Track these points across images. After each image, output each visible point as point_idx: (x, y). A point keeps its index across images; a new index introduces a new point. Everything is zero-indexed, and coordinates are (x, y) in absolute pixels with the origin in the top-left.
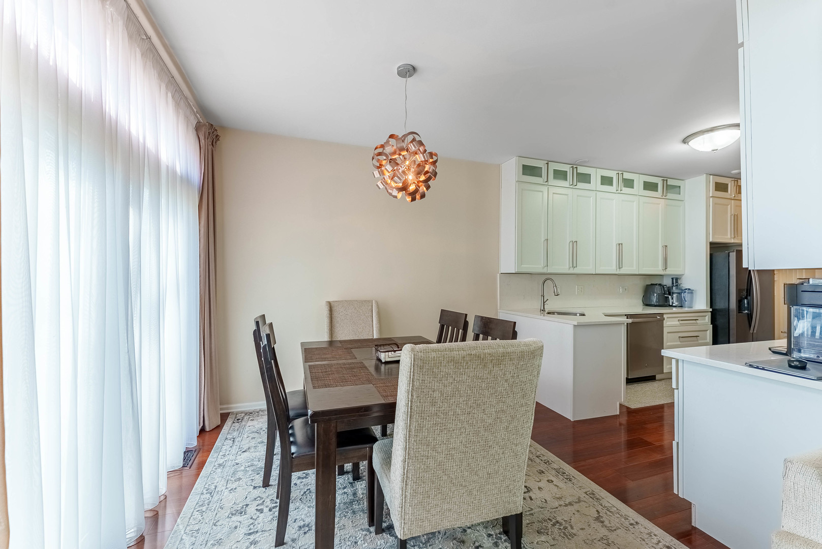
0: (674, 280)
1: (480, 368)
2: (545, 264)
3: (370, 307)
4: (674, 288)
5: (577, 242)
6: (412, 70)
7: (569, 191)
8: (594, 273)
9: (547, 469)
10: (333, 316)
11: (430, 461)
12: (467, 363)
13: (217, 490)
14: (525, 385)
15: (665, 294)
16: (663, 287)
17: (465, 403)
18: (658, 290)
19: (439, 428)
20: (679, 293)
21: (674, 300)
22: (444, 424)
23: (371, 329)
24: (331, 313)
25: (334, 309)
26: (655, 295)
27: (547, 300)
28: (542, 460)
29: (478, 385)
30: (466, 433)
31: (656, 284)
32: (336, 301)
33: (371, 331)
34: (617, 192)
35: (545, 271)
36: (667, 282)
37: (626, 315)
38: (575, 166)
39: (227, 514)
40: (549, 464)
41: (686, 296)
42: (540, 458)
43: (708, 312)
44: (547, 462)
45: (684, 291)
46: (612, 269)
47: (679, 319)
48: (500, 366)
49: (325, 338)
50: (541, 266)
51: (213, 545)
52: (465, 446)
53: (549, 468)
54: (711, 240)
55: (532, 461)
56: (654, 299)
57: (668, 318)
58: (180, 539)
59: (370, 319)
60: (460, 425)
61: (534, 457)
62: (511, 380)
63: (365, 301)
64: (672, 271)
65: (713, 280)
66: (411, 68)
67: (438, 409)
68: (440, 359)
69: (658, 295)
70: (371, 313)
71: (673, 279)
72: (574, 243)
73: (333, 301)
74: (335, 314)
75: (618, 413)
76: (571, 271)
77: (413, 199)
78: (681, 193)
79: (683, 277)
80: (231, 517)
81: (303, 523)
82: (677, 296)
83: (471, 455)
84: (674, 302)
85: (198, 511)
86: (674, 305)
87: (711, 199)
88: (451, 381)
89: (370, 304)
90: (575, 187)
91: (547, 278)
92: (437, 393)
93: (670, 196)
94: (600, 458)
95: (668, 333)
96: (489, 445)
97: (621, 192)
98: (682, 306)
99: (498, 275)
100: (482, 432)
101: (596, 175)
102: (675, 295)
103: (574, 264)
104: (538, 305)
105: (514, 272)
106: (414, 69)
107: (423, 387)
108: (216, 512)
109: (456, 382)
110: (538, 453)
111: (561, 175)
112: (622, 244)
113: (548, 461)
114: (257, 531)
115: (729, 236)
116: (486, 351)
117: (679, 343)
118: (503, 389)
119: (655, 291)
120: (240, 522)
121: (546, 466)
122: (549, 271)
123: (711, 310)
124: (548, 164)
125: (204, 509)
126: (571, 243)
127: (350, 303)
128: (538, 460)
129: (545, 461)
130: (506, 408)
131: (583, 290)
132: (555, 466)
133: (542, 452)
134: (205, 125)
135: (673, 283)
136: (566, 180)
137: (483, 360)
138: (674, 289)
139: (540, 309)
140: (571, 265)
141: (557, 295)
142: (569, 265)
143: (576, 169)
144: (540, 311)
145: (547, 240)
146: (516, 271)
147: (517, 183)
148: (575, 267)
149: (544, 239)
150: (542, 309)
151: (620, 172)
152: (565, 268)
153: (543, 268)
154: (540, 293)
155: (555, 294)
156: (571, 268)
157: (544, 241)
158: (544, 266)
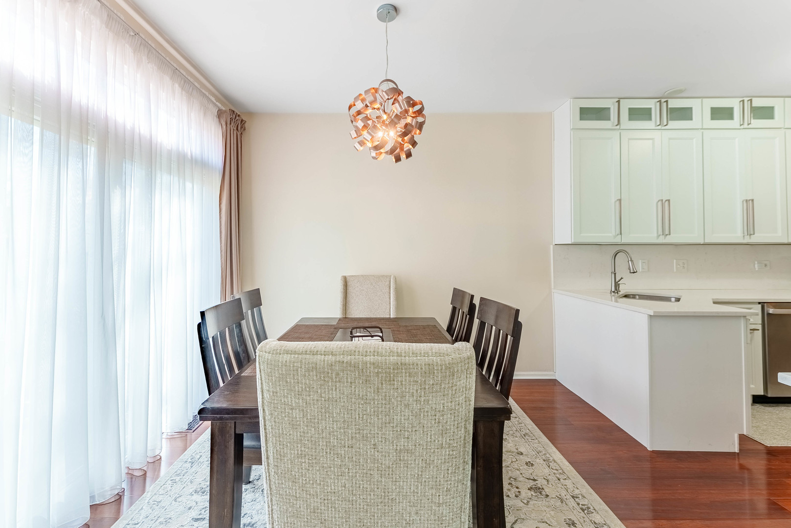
1: (359, 383)
2: (618, 231)
3: (388, 283)
5: (669, 201)
6: (393, 12)
7: (656, 135)
8: (702, 242)
9: (582, 521)
10: (348, 291)
11: (300, 504)
12: (338, 374)
13: (199, 461)
14: (443, 415)
17: (342, 431)
19: (307, 461)
22: (314, 457)
23: (388, 306)
24: (346, 288)
25: (349, 284)
27: (622, 278)
28: (578, 504)
29: (359, 407)
30: (350, 474)
32: (352, 276)
33: (388, 308)
34: (742, 127)
35: (618, 240)
37: (759, 303)
38: (663, 100)
39: (191, 490)
40: (590, 513)
42: (577, 500)
44: (586, 509)
46: (737, 235)
48: (392, 382)
49: (337, 314)
50: (610, 235)
51: (161, 523)
52: (351, 493)
53: (586, 519)
55: (562, 502)
58: (140, 508)
59: (387, 296)
60: (338, 462)
61: (568, 497)
62: (416, 407)
63: (383, 276)
66: (392, 8)
67: (302, 434)
68: (295, 364)
70: (388, 289)
72: (665, 204)
73: (349, 276)
74: (350, 289)
75: (737, 450)
76: (662, 240)
77: (398, 159)
80: (193, 495)
81: (249, 521)
83: (362, 506)
85: (172, 480)
88: (315, 398)
89: (388, 279)
90: (666, 127)
91: (619, 250)
92: (297, 411)
94: (682, 522)
96: (390, 498)
97: (750, 126)
99: (552, 246)
100: (376, 476)
101: (701, 109)
103: (666, 230)
104: (609, 284)
105: (570, 243)
106: (396, 9)
107: (276, 402)
108: (184, 485)
109: (323, 399)
110: (577, 492)
111: (638, 114)
112: (753, 200)
113: (589, 508)
114: (204, 518)
116: (368, 358)
118: (403, 418)
120: (197, 503)
121: (582, 514)
122: (624, 241)
124: (619, 102)
125: (177, 479)
126: (660, 203)
127: (365, 277)
128: (572, 503)
129: (584, 507)
130: (414, 447)
132: (598, 518)
133: (584, 491)
134: (225, 112)
136: (650, 119)
137: (363, 372)
139: (611, 291)
140: (660, 232)
141: (634, 273)
142: (658, 233)
143: (665, 103)
144: (611, 293)
145: (620, 200)
146: (573, 241)
147: (572, 132)
148: (667, 235)
149: (616, 200)
150: (613, 290)
151: (746, 99)
152: (651, 236)
153: (615, 237)
154: (610, 269)
155: (630, 271)
156: (661, 236)
157: (615, 202)
158: (616, 234)
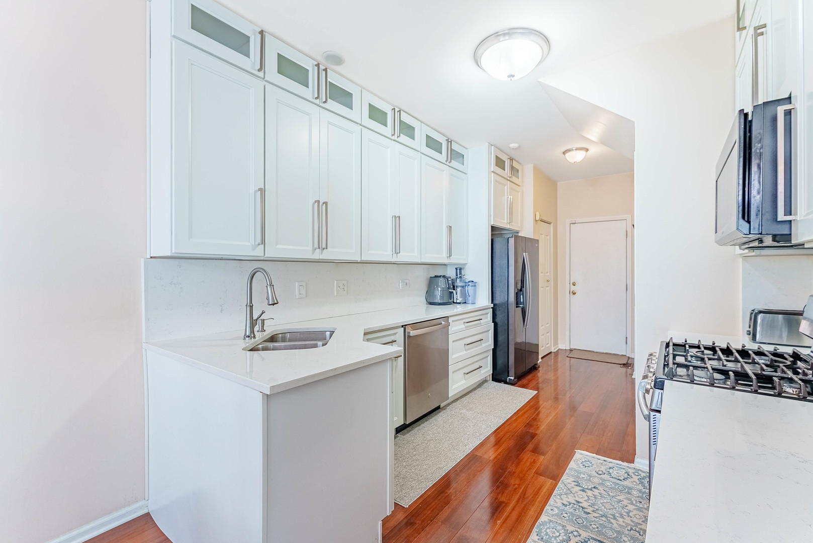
0: (458, 270)
2: (259, 240)
4: (458, 280)
5: (326, 203)
7: (313, 109)
8: (359, 260)
15: (449, 288)
16: (448, 280)
18: (442, 283)
20: (463, 287)
21: (458, 297)
26: (439, 289)
31: (440, 276)
34: (393, 138)
35: (259, 252)
36: (451, 273)
37: (402, 326)
38: (321, 66)
41: (470, 289)
43: (489, 308)
45: (466, 284)
46: (386, 254)
47: (464, 321)
50: (249, 244)
54: (492, 223)
56: (438, 295)
57: (453, 321)
64: (456, 259)
65: (494, 270)
69: (443, 290)
71: (456, 269)
72: (322, 208)
76: (317, 255)
78: (465, 164)
79: (467, 267)
82: (461, 290)
84: (458, 298)
86: (458, 301)
87: (493, 174)
90: (323, 105)
91: (258, 268)
93: (454, 163)
95: (453, 341)
97: (399, 140)
98: (465, 303)
99: (142, 260)
101: (360, 100)
102: (459, 289)
103: (322, 243)
105: (169, 254)
112: (399, 217)
115: (506, 221)
117: (465, 352)
119: (440, 284)
122: (269, 254)
123: (492, 305)
124: (262, 35)
126: (316, 204)
131: (346, 287)
135: (457, 275)
136: (306, 85)
138: (458, 282)
139: (245, 334)
140: (316, 245)
141: (273, 304)
142: (313, 246)
143: (324, 72)
144: (244, 339)
145: (262, 191)
146: (173, 252)
147: (174, 42)
148: (324, 249)
149: (257, 189)
150: (248, 334)
151: (397, 110)
152: (305, 251)
153: (255, 247)
154: (244, 301)
155: (268, 302)
156: (318, 250)
157: (255, 192)
158: (257, 243)
